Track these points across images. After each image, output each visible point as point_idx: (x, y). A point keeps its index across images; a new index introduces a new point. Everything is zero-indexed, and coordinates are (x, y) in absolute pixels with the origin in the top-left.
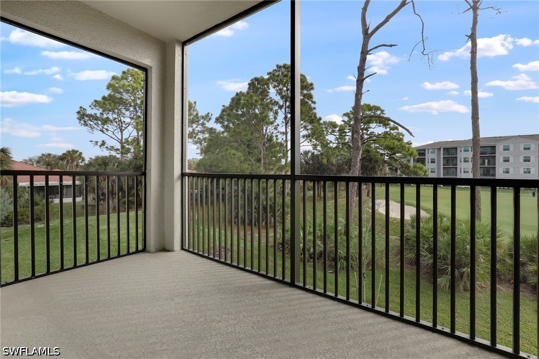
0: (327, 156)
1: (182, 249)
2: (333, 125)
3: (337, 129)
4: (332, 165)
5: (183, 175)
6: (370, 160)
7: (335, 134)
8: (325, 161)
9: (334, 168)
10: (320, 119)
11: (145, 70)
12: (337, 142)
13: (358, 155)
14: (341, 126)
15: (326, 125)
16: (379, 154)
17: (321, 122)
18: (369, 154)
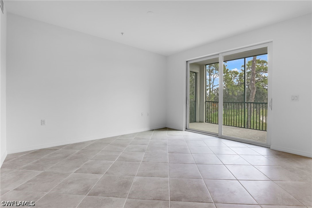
0: (231, 91)
1: (205, 122)
2: (236, 73)
3: (239, 75)
4: (235, 96)
5: (206, 102)
6: (260, 93)
7: (237, 78)
8: (231, 94)
9: (236, 98)
10: (228, 70)
11: (196, 73)
12: (238, 82)
13: (254, 91)
14: (240, 73)
15: (231, 73)
16: (265, 90)
17: (228, 71)
18: (259, 90)
